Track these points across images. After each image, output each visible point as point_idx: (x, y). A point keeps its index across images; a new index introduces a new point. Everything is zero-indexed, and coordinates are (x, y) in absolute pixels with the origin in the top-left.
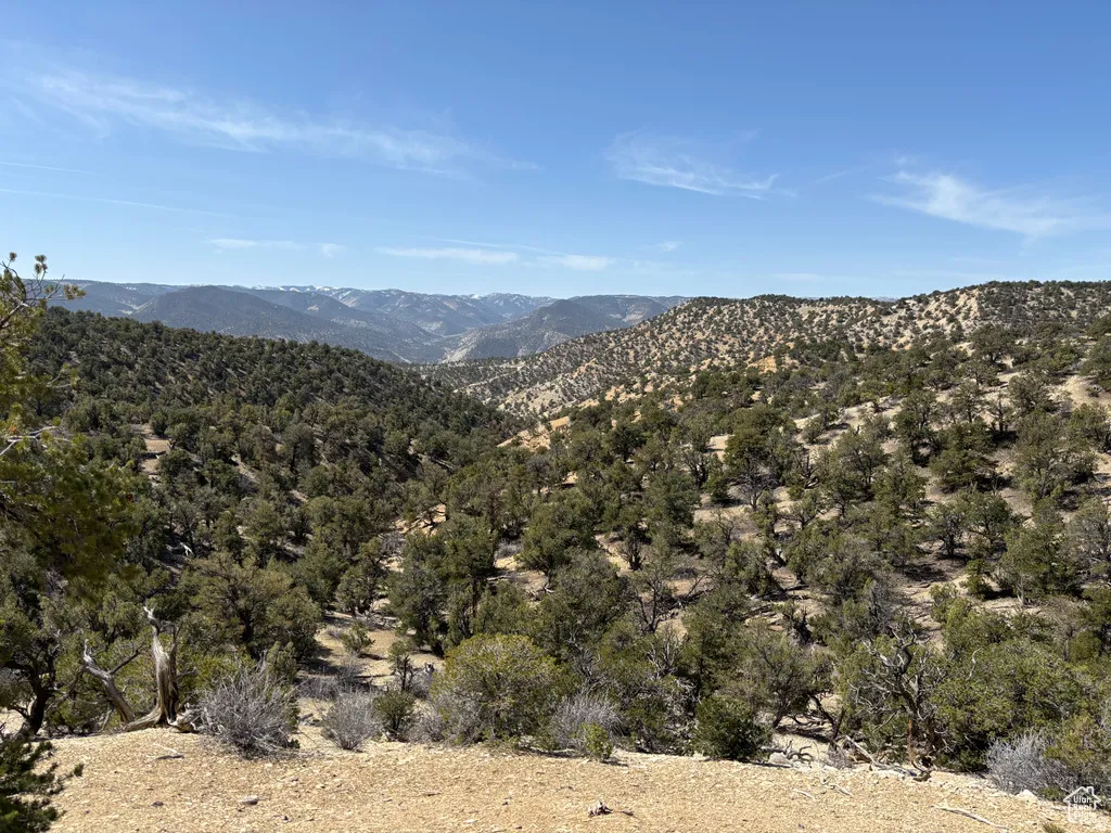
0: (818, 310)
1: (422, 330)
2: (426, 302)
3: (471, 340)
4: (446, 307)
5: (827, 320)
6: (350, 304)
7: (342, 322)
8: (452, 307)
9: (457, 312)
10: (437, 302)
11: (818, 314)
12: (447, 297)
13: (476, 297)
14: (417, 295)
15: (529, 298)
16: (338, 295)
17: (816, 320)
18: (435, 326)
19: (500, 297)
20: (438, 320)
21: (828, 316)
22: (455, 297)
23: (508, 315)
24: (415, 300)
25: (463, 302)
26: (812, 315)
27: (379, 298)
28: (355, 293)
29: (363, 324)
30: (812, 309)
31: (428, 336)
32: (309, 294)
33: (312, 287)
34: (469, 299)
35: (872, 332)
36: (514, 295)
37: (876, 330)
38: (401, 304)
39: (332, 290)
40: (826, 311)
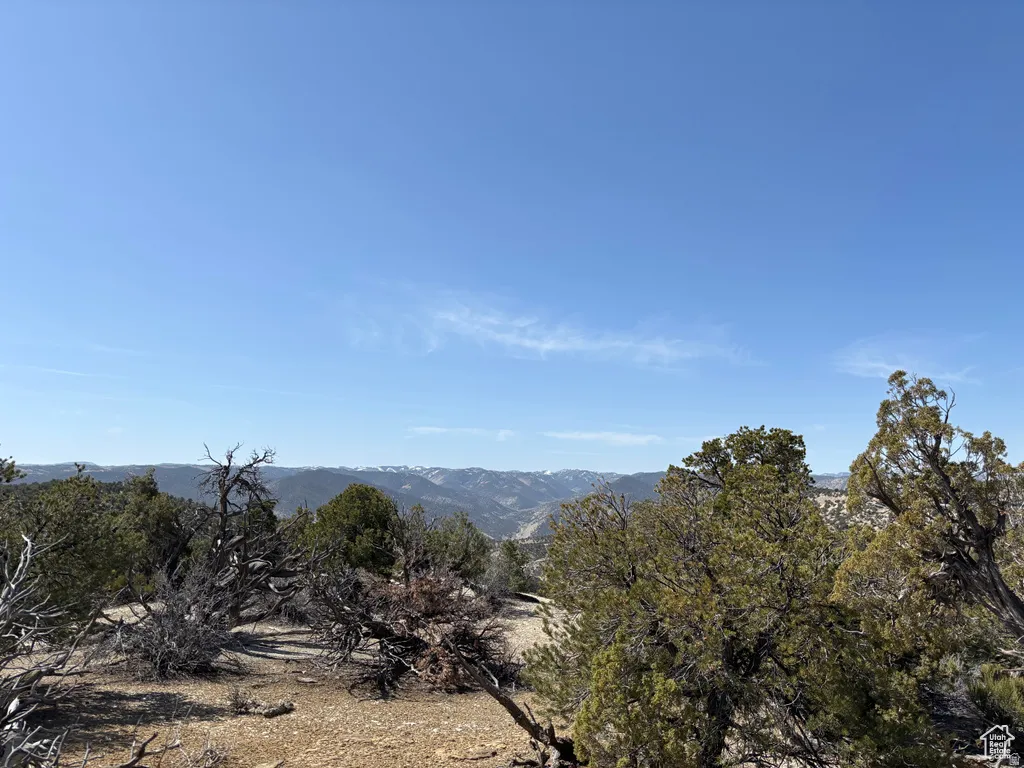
0: (833, 499)
1: (499, 505)
2: (504, 479)
3: (541, 515)
4: (521, 484)
5: (839, 509)
6: (437, 481)
7: (430, 499)
8: (525, 482)
9: (529, 488)
10: (513, 479)
11: (832, 504)
12: (521, 473)
13: (548, 473)
14: (495, 473)
15: (596, 474)
16: (428, 473)
17: (830, 509)
18: (510, 501)
19: (569, 473)
20: (514, 495)
21: (840, 505)
22: (529, 473)
23: (576, 490)
24: (494, 477)
25: (536, 478)
26: (828, 504)
27: (463, 475)
28: (443, 471)
29: (449, 501)
30: (827, 498)
31: (505, 510)
32: (403, 474)
33: (406, 467)
34: (542, 475)
35: (869, 522)
36: (583, 472)
37: (873, 521)
38: (481, 481)
39: (423, 469)
40: (838, 501)
